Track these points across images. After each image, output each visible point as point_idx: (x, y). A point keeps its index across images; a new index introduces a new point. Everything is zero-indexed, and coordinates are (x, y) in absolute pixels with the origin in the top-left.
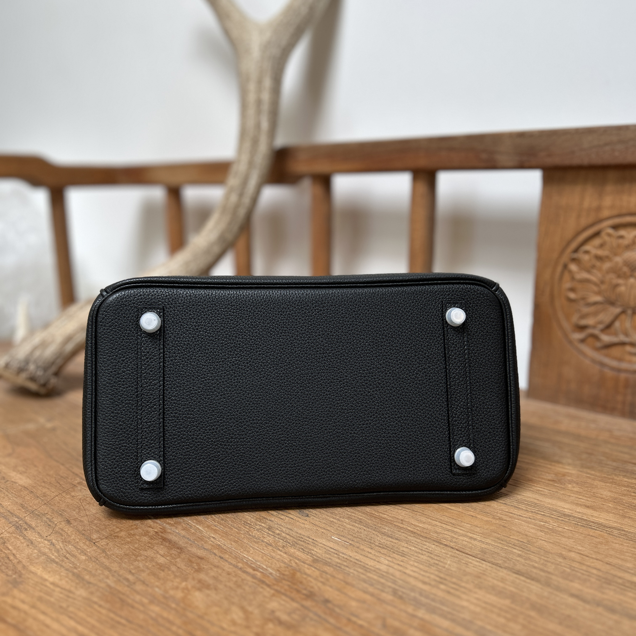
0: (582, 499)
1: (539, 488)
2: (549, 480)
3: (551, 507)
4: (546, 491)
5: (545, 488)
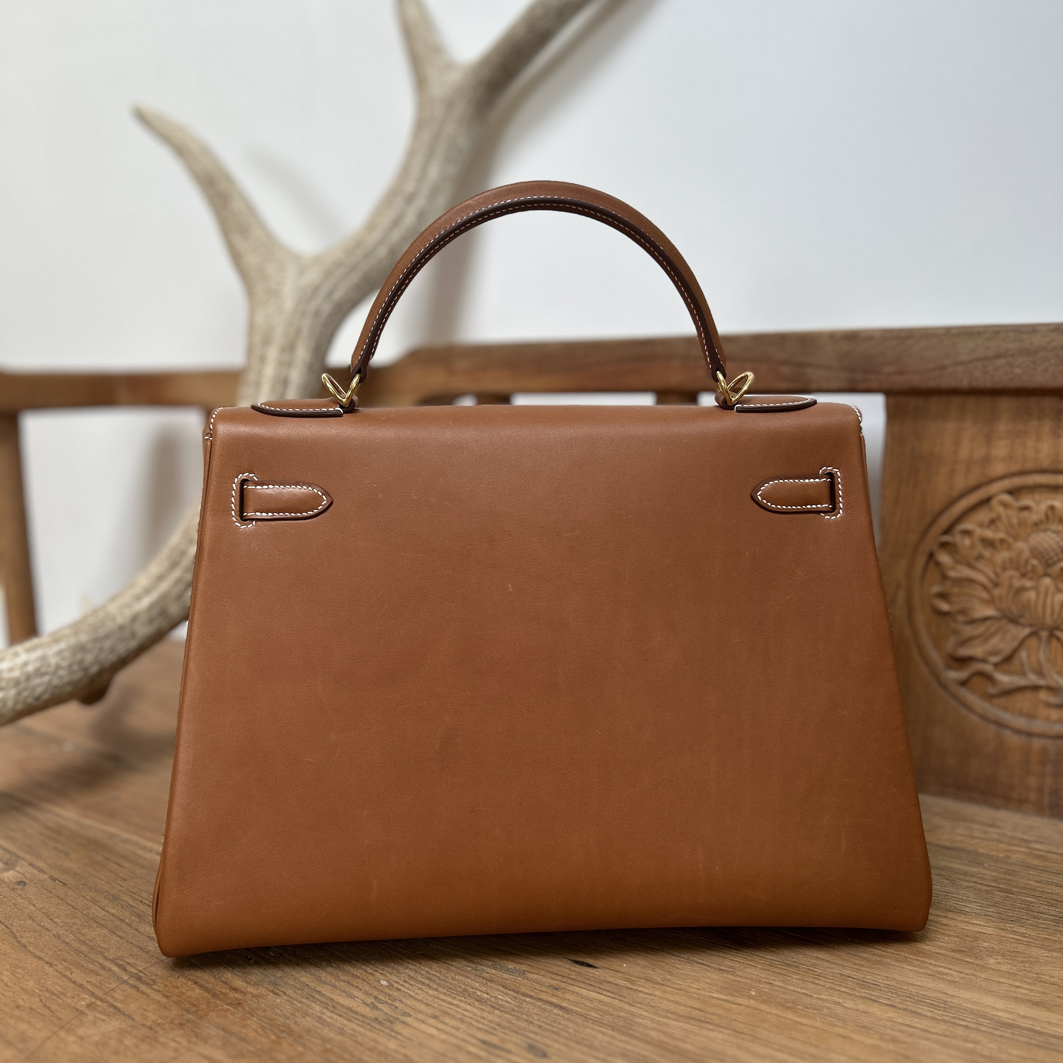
0: (1022, 988)
1: (940, 969)
2: (954, 951)
3: (974, 1007)
4: (954, 973)
5: (952, 967)
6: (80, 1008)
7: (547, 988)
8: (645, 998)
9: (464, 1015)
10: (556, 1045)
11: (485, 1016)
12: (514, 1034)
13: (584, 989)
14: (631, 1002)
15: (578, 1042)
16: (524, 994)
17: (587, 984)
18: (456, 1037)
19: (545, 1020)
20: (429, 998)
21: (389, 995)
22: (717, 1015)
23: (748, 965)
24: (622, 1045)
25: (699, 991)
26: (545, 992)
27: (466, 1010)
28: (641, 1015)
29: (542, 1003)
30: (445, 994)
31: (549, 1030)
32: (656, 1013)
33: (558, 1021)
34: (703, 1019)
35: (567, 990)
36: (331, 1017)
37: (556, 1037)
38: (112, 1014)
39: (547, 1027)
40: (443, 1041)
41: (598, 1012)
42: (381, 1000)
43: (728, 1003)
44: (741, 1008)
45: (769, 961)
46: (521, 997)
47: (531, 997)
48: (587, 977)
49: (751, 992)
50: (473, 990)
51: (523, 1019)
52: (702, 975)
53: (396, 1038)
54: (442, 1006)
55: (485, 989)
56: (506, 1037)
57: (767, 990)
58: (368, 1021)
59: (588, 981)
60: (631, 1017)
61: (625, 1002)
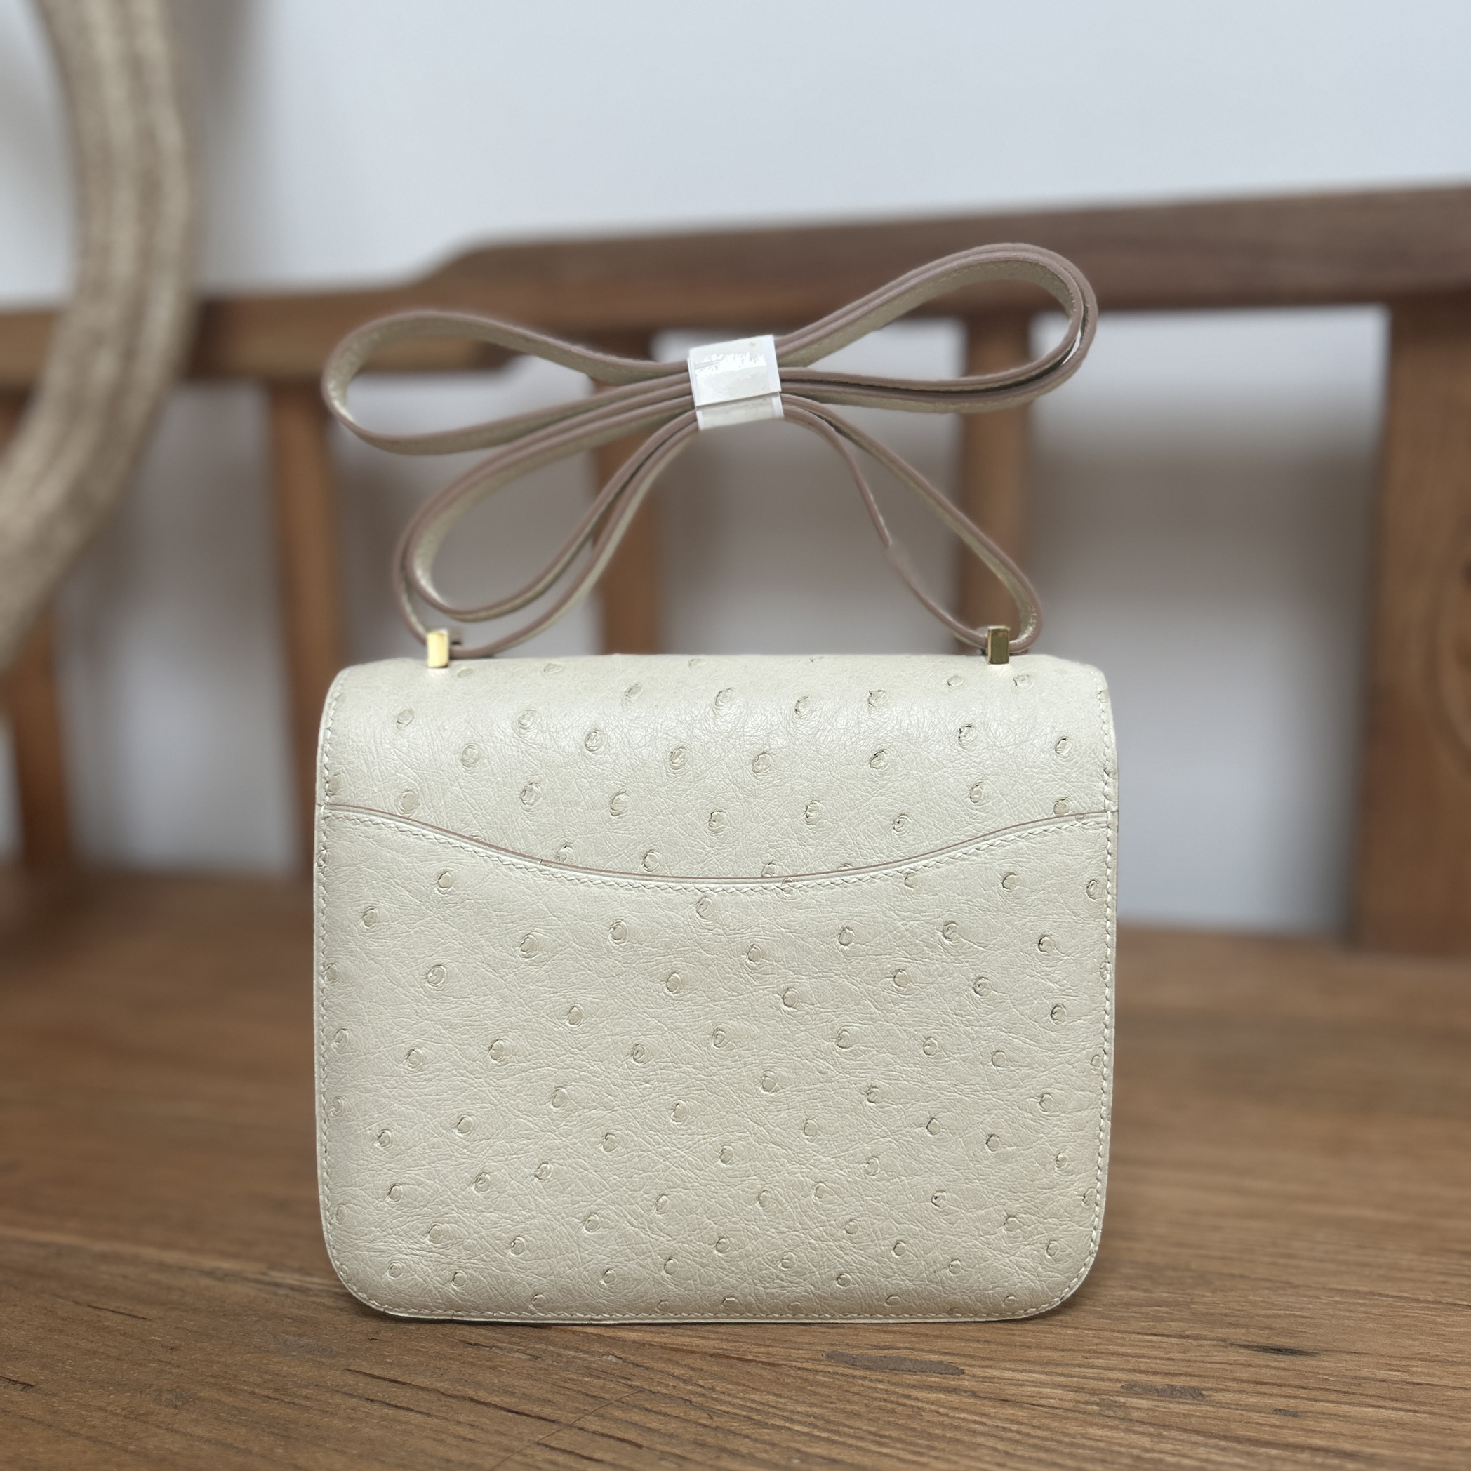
7: (1276, 1416)
8: (1463, 1399)
16: (1255, 1442)
17: (1335, 1391)
26: (1283, 1427)
29: (1306, 1455)
35: (1315, 1413)
41: (1425, 1448)
46: (1256, 1450)
47: (1269, 1444)
48: (1319, 1376)
55: (1171, 1447)
59: (1330, 1385)
61: (1440, 1415)
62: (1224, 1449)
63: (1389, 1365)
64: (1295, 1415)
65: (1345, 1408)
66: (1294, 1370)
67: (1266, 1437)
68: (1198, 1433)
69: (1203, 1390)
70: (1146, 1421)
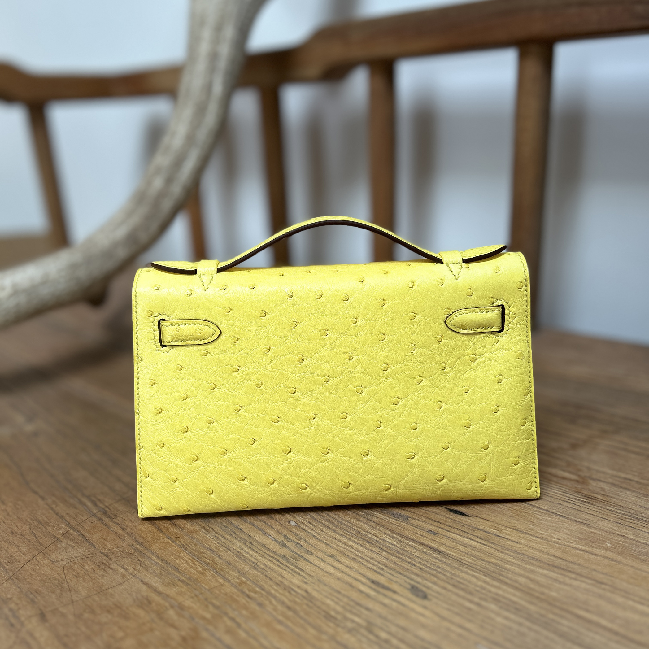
6: (57, 536)
7: (427, 533)
8: (512, 546)
9: (357, 556)
10: (435, 587)
11: (375, 557)
12: (399, 575)
13: (459, 535)
14: (500, 549)
15: (454, 586)
16: (408, 538)
17: (461, 530)
18: (349, 575)
19: (425, 563)
20: (329, 538)
21: (296, 535)
22: (579, 565)
23: (601, 517)
24: (493, 590)
25: (559, 541)
26: (425, 537)
27: (358, 551)
28: (509, 561)
29: (422, 547)
30: (341, 535)
31: (429, 573)
32: (522, 560)
33: (437, 564)
34: (565, 567)
35: (444, 535)
36: (248, 553)
37: (435, 579)
38: (79, 542)
39: (427, 569)
40: (338, 579)
41: (472, 557)
42: (289, 538)
43: (588, 554)
44: (599, 558)
45: (620, 515)
46: (405, 541)
47: (413, 541)
48: (461, 524)
49: (607, 544)
50: (365, 533)
51: (406, 561)
52: (561, 525)
53: (299, 574)
54: (339, 546)
55: (375, 532)
56: (391, 577)
57: (621, 543)
58: (278, 558)
59: (462, 528)
60: (500, 563)
61: (494, 549)
62: (393, 537)
63: (496, 527)
64: (435, 534)
65: (458, 536)
66: (454, 520)
67: (414, 538)
68: (390, 530)
69: (410, 518)
70: (375, 522)
